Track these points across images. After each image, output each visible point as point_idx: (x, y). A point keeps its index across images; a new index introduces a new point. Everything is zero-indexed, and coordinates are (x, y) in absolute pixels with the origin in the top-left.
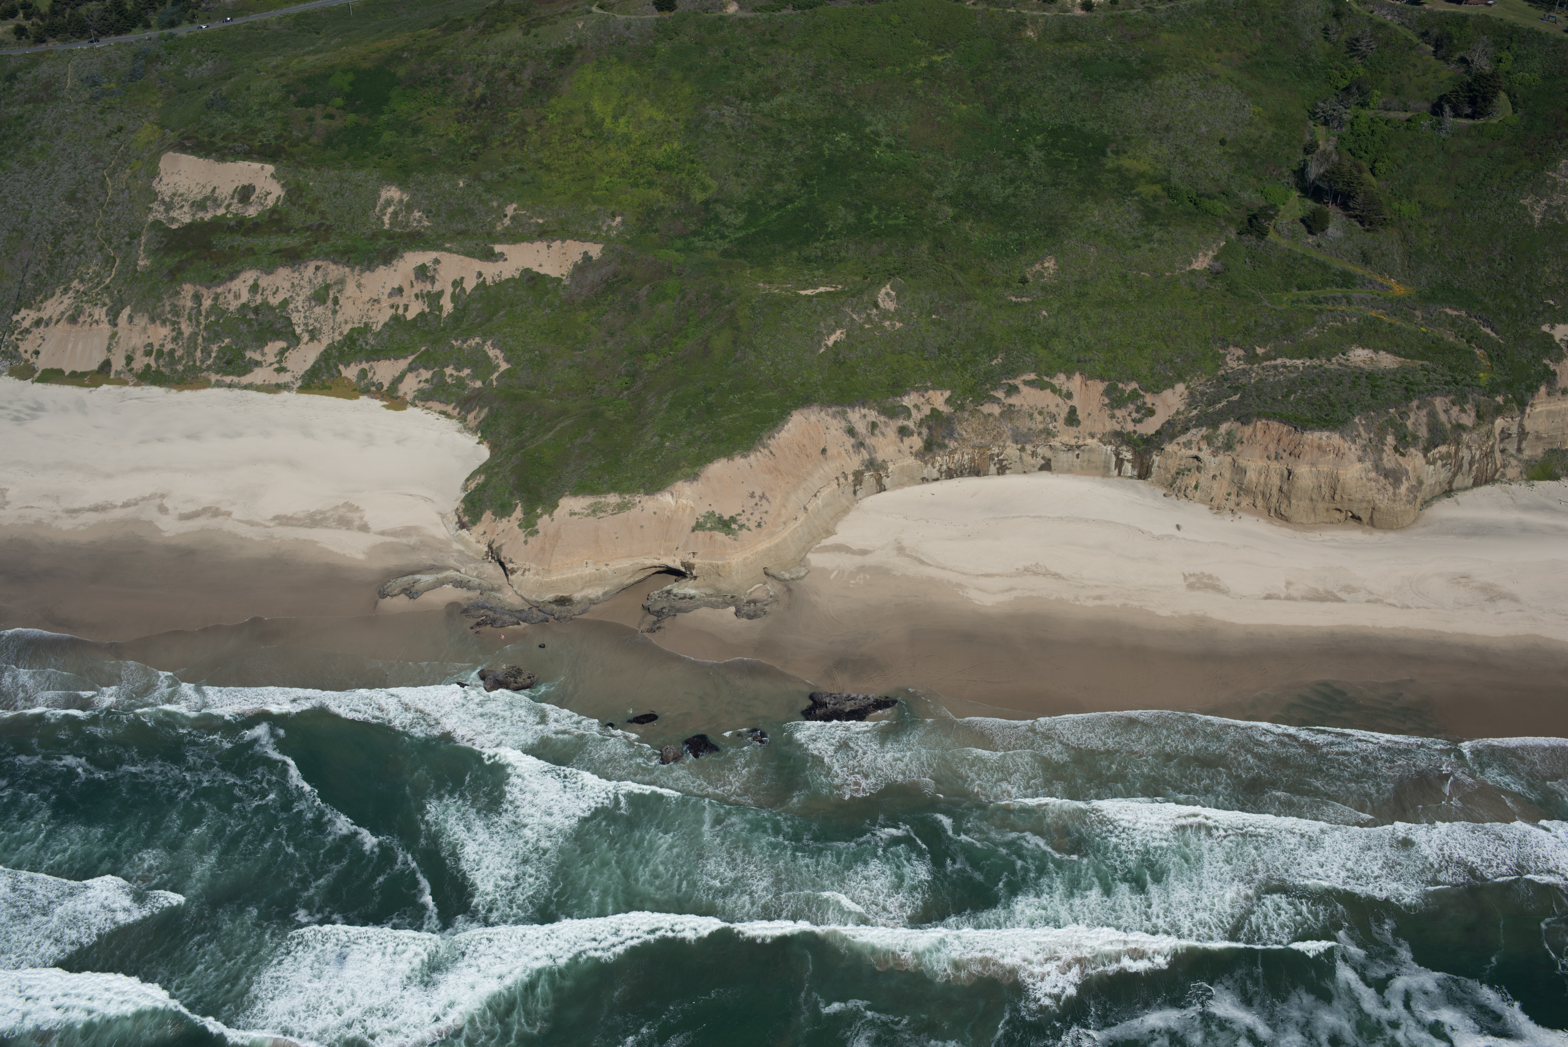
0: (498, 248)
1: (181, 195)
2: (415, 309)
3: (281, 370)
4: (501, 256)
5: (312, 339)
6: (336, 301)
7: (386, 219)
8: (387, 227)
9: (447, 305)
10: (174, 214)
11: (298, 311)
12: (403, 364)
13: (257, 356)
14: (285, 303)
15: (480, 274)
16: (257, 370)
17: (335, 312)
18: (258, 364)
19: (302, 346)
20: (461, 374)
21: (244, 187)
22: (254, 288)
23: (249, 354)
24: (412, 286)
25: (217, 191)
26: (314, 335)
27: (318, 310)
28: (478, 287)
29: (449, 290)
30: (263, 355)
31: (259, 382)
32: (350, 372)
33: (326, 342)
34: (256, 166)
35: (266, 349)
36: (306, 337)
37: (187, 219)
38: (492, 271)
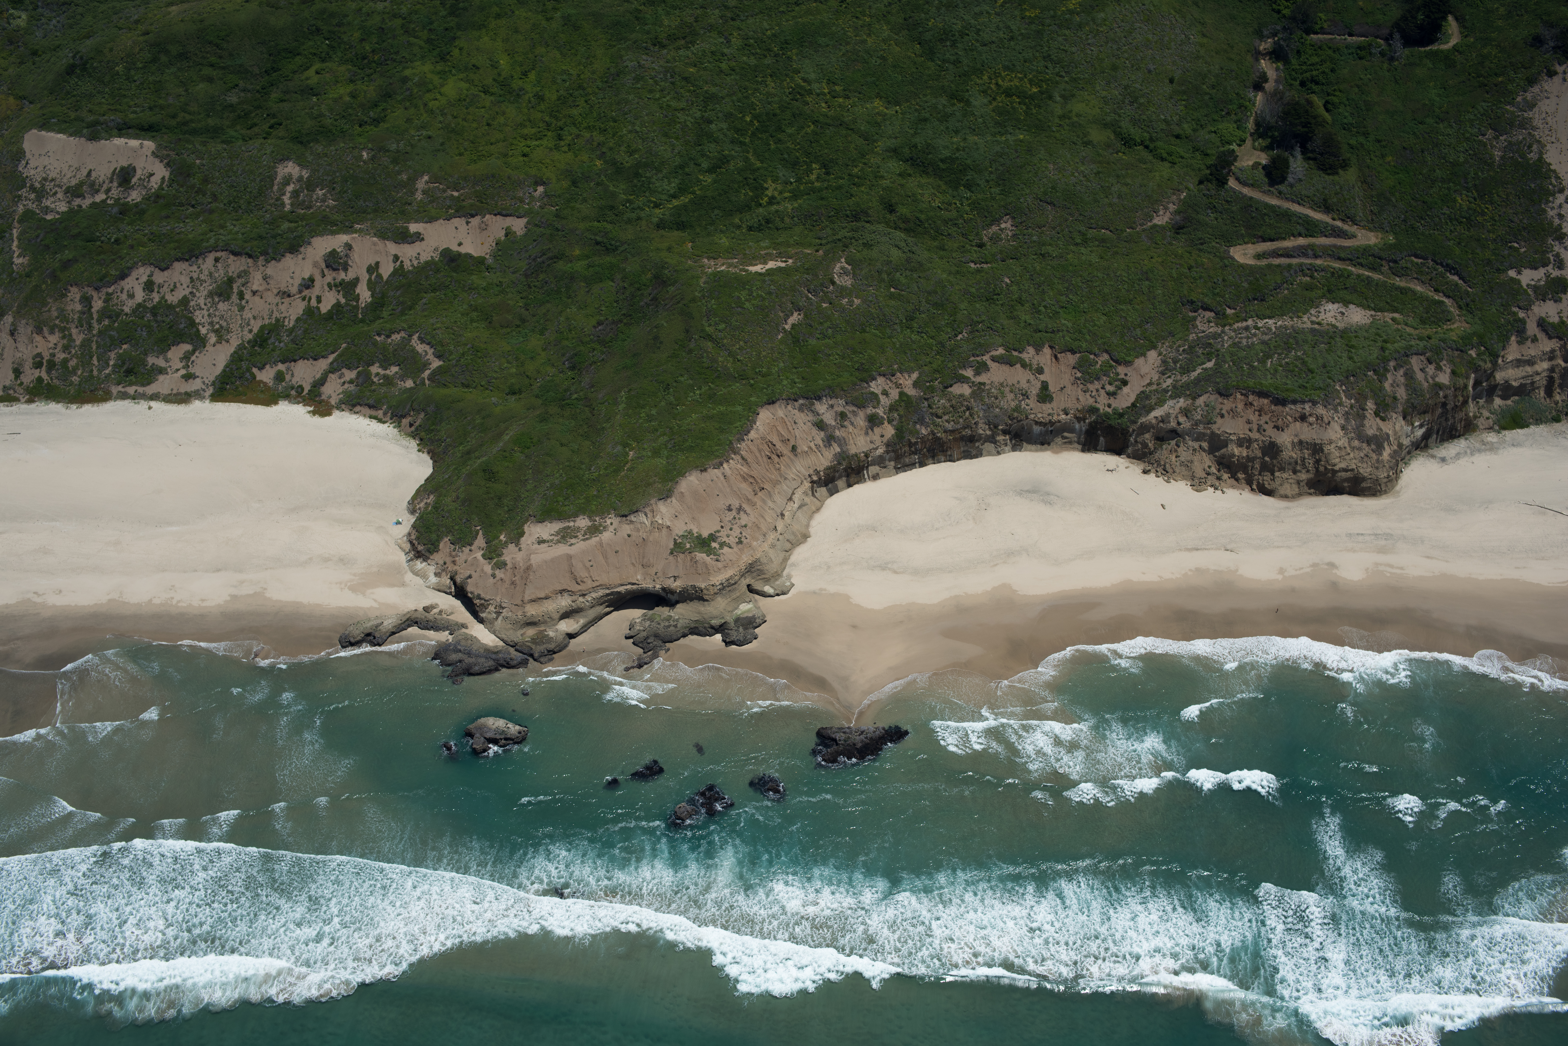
0: (413, 228)
1: (53, 180)
2: (329, 300)
3: (188, 377)
4: (418, 237)
5: (219, 341)
6: (241, 296)
7: (287, 199)
8: (288, 208)
9: (364, 294)
10: (48, 202)
11: (201, 309)
12: (323, 364)
13: (161, 362)
14: (185, 301)
15: (396, 258)
16: (161, 378)
17: (242, 308)
18: (162, 371)
19: (208, 347)
20: (388, 372)
21: (123, 169)
22: (149, 286)
23: (151, 360)
24: (324, 276)
25: (94, 174)
26: (221, 334)
27: (223, 306)
28: (395, 273)
29: (364, 277)
30: (167, 361)
31: (165, 391)
32: (266, 376)
33: (235, 342)
34: (134, 143)
35: (170, 354)
36: (213, 339)
37: (63, 207)
38: (409, 253)
